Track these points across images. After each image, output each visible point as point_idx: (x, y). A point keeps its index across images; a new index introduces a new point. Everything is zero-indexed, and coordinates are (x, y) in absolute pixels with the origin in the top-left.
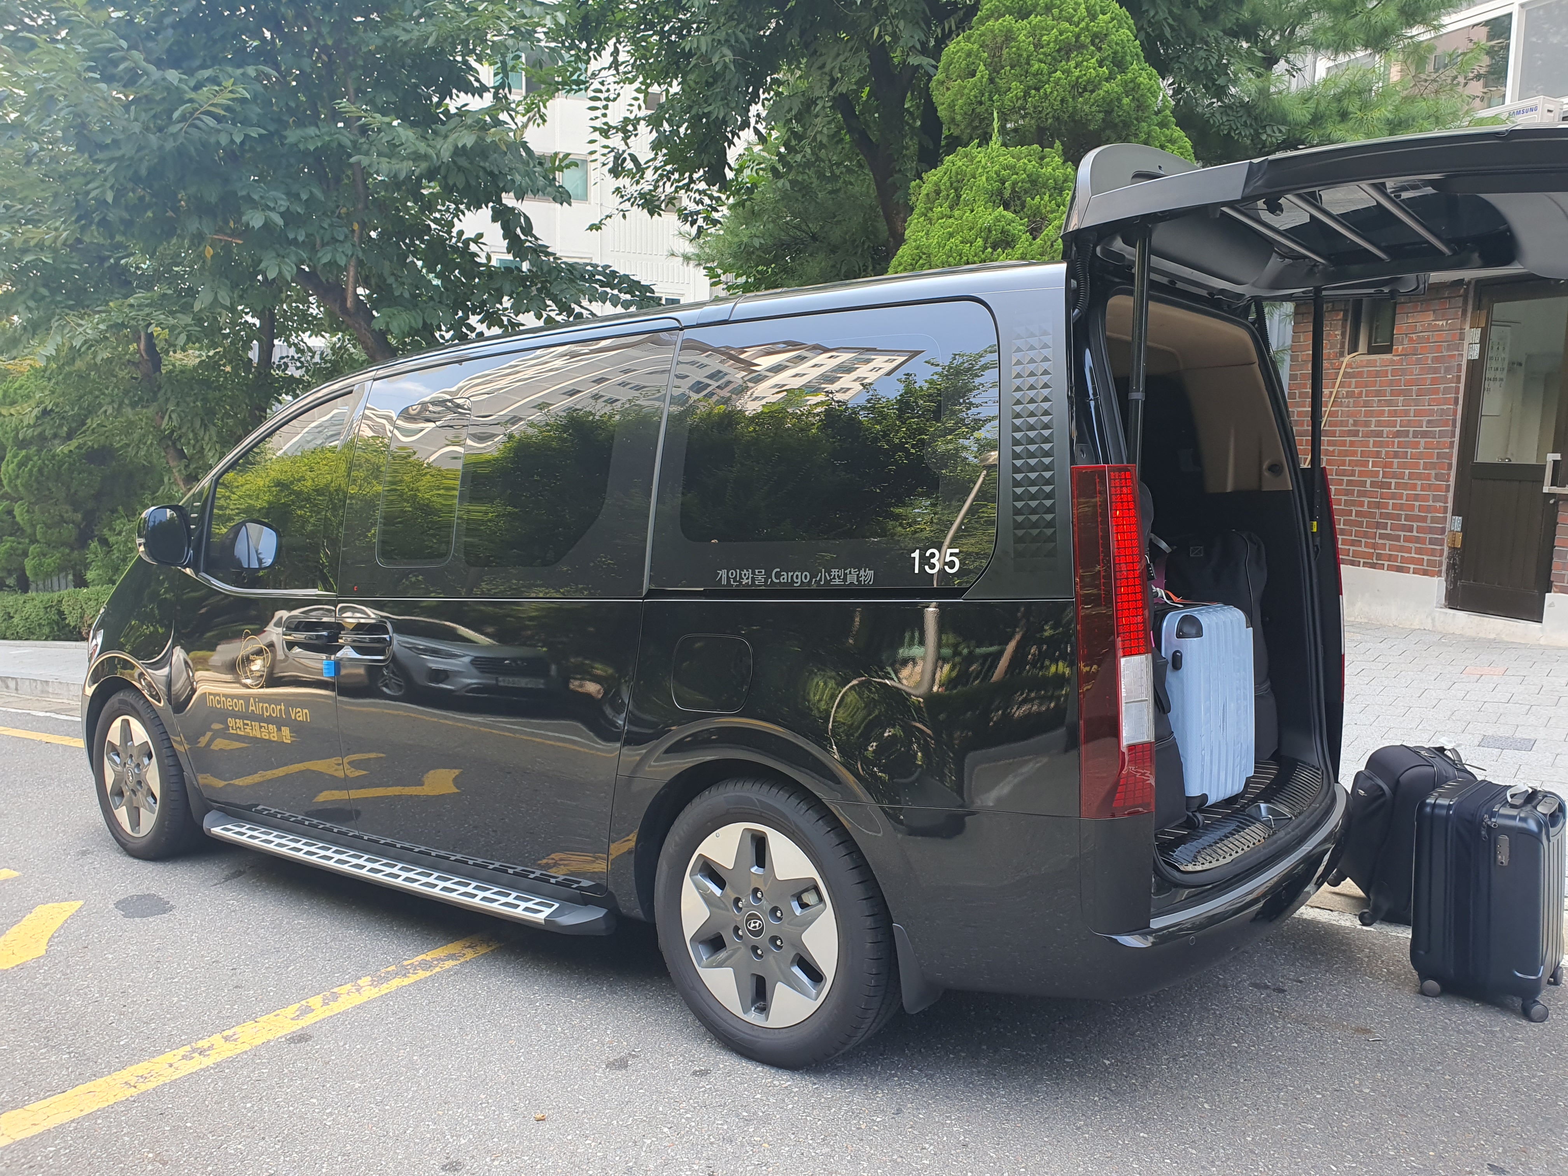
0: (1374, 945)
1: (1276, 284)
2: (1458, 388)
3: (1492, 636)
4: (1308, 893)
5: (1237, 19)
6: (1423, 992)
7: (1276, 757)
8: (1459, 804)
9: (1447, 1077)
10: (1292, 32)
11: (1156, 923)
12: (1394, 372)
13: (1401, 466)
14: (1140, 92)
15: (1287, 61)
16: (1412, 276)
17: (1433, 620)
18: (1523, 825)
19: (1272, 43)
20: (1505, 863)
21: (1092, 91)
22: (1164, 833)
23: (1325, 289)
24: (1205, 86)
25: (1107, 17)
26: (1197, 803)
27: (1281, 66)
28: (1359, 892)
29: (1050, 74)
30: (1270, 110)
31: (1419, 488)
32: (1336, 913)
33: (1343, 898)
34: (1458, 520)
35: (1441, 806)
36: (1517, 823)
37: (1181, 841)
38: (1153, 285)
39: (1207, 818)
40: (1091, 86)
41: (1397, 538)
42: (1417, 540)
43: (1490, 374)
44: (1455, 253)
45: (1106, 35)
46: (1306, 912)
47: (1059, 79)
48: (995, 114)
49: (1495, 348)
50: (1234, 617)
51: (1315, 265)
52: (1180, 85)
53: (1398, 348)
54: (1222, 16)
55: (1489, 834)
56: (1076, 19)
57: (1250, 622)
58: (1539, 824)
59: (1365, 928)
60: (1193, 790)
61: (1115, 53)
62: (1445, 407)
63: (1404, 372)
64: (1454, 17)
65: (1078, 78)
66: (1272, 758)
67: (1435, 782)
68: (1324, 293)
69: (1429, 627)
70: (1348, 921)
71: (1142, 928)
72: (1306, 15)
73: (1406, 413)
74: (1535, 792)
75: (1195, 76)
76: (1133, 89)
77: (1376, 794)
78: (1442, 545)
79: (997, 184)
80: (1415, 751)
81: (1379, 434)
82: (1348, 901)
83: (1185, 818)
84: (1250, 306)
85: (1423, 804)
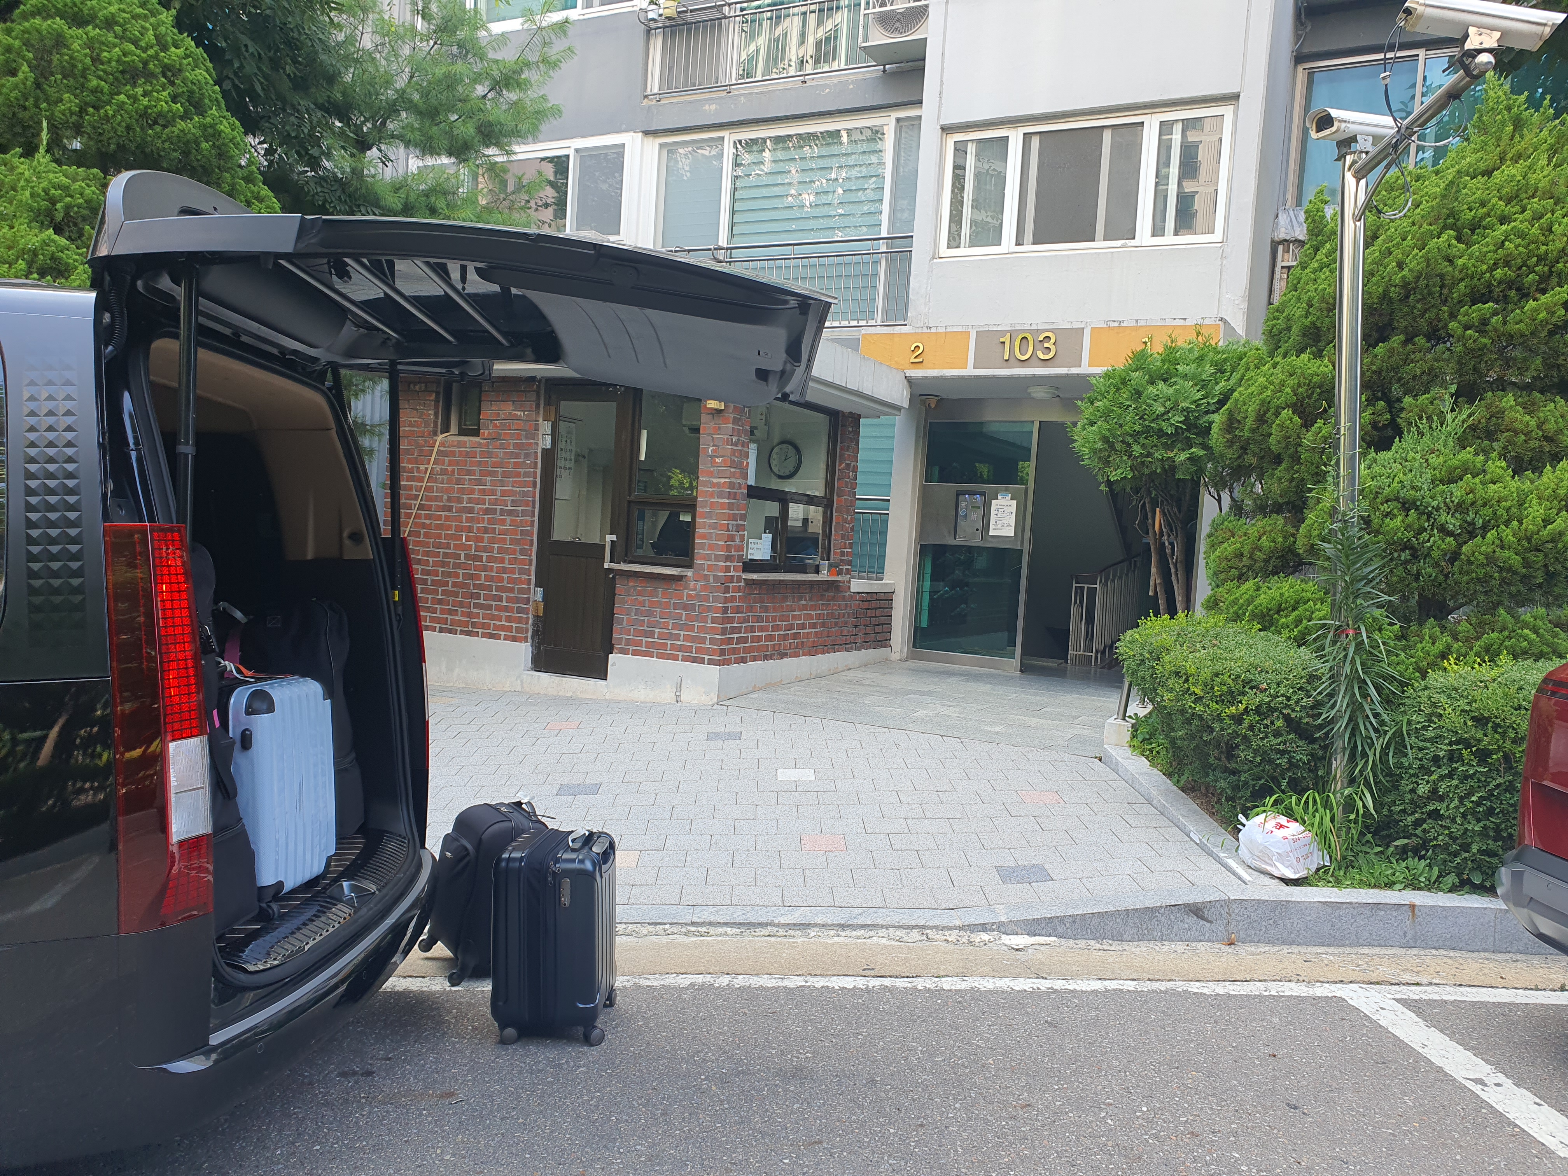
0: (461, 1004)
1: (351, 352)
2: (535, 473)
3: (570, 694)
4: (395, 963)
5: (329, 97)
6: (503, 1042)
7: (363, 830)
8: (529, 855)
9: (521, 1120)
10: (384, 124)
11: (216, 1039)
12: (483, 455)
13: (492, 541)
14: (221, 141)
15: (380, 151)
16: (478, 361)
17: (522, 682)
18: (582, 866)
19: (365, 129)
20: (567, 904)
21: (165, 126)
22: (234, 931)
23: (400, 363)
24: (297, 153)
25: (180, 51)
26: (272, 892)
27: (374, 152)
28: (448, 953)
29: (112, 94)
30: (364, 191)
31: (507, 562)
32: (427, 979)
33: (434, 962)
34: (540, 590)
35: (515, 859)
36: (576, 865)
37: (253, 936)
38: (203, 330)
39: (283, 907)
40: (163, 120)
41: (489, 607)
42: (506, 609)
43: (561, 463)
44: (512, 345)
45: (180, 70)
46: (395, 983)
47: (124, 103)
48: (45, 124)
49: (564, 440)
50: (311, 689)
51: (388, 339)
52: (271, 146)
53: (485, 432)
54: (313, 90)
55: (554, 879)
56: (142, 43)
57: (329, 693)
58: (594, 864)
59: (454, 989)
60: (267, 877)
61: (192, 92)
62: (526, 489)
63: (490, 454)
64: (524, 148)
65: (146, 107)
66: (357, 832)
67: (510, 836)
68: (399, 367)
69: (518, 688)
70: (439, 985)
71: (200, 1047)
72: (394, 111)
73: (493, 493)
74: (591, 834)
75: (286, 140)
76: (213, 136)
77: (461, 855)
78: (527, 614)
79: (45, 204)
80: (496, 808)
81: (471, 510)
82: (440, 964)
83: (257, 911)
84: (326, 372)
85: (500, 860)
